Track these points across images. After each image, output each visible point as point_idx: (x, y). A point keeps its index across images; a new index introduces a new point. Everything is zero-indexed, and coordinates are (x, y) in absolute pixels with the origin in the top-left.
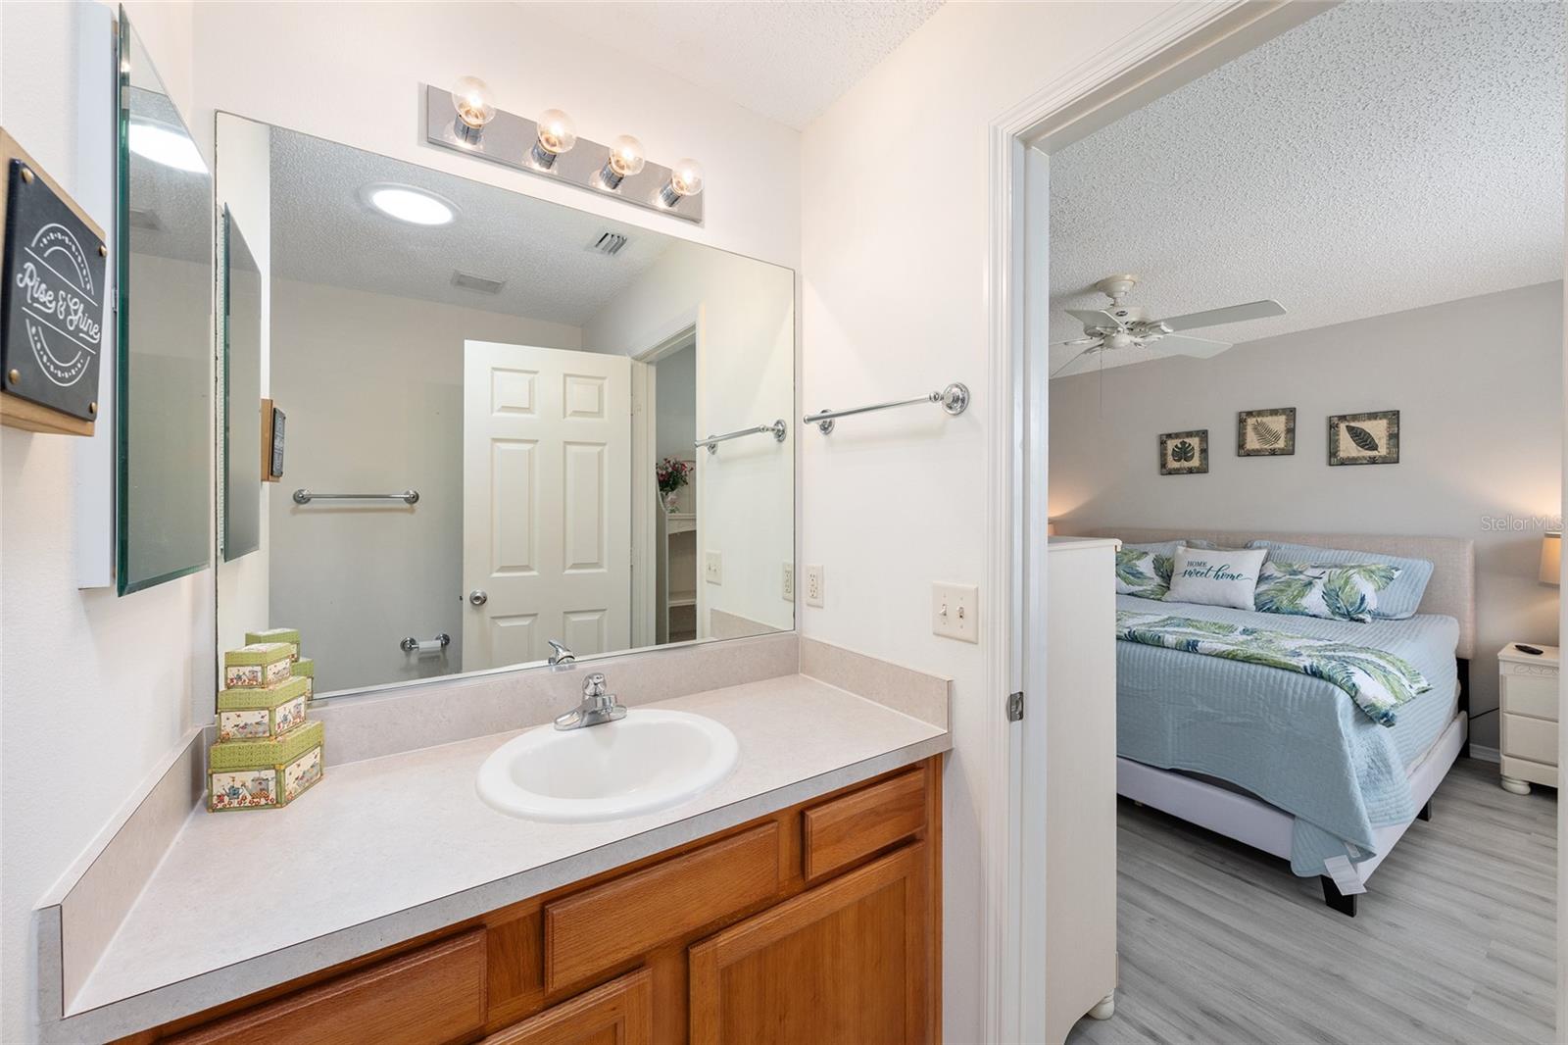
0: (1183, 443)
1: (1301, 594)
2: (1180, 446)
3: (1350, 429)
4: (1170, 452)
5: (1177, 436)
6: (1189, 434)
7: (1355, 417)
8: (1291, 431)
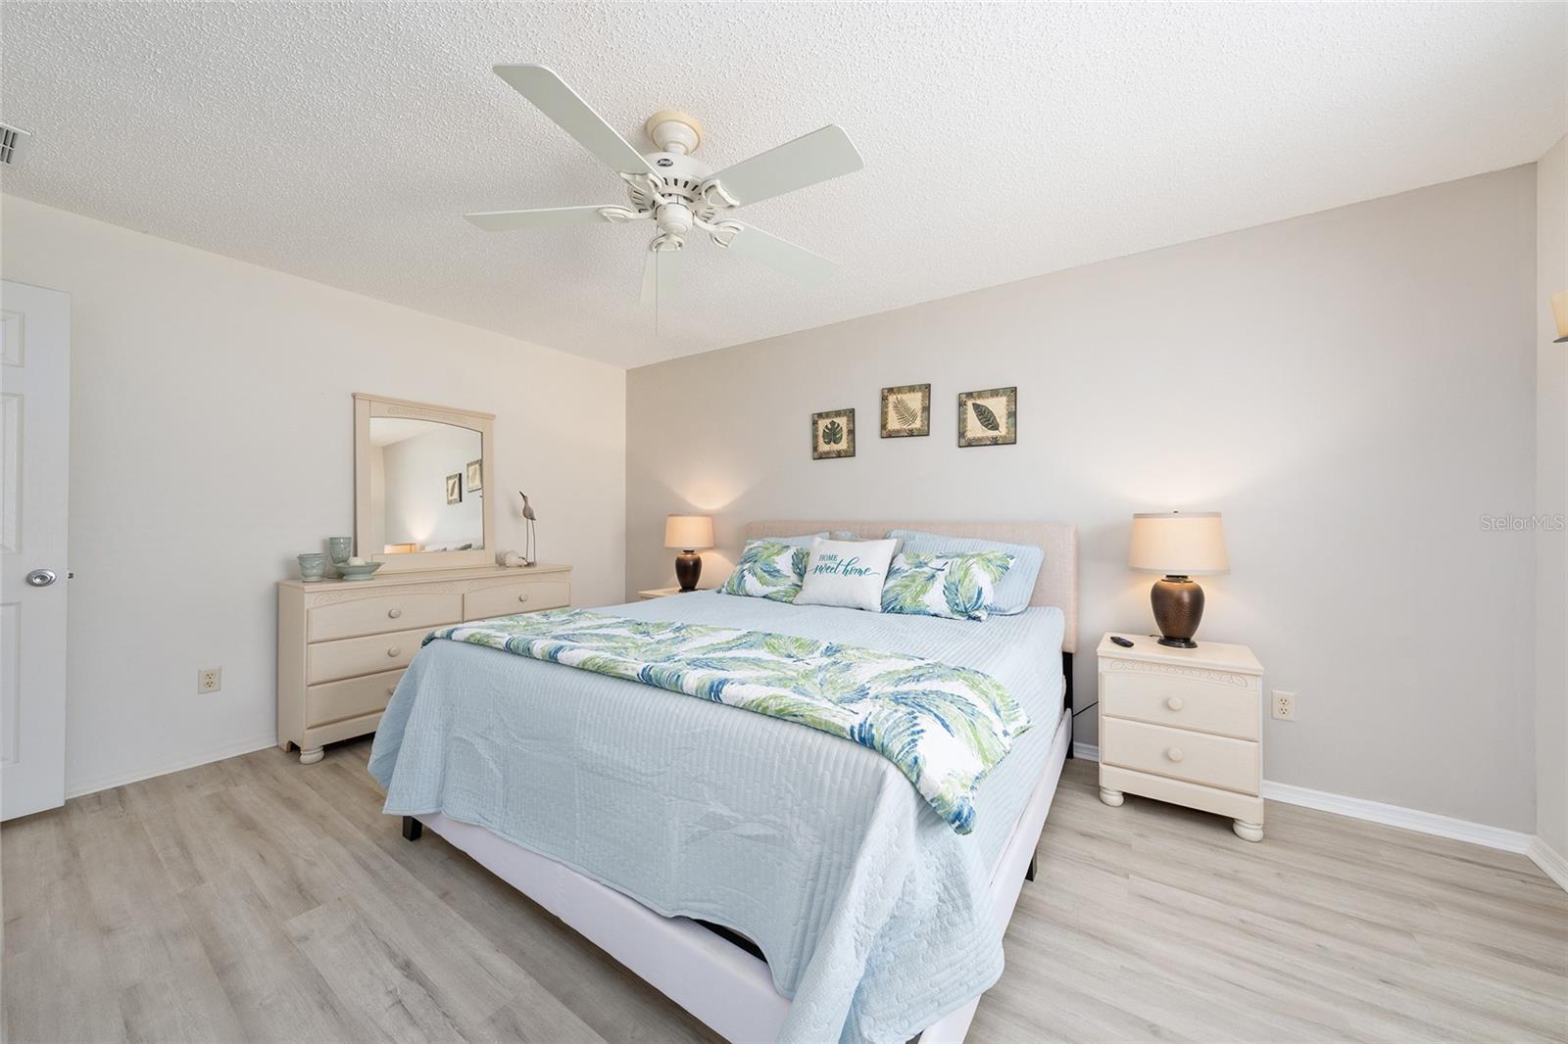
0: (833, 423)
1: (924, 591)
2: (829, 426)
3: (976, 407)
4: (821, 433)
5: (827, 415)
6: (838, 414)
7: (980, 394)
8: (926, 409)
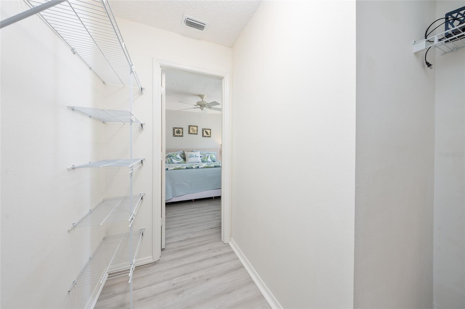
0: (178, 130)
1: (208, 159)
3: (205, 131)
4: (176, 131)
5: (177, 128)
6: (180, 128)
7: (206, 129)
8: (197, 130)
